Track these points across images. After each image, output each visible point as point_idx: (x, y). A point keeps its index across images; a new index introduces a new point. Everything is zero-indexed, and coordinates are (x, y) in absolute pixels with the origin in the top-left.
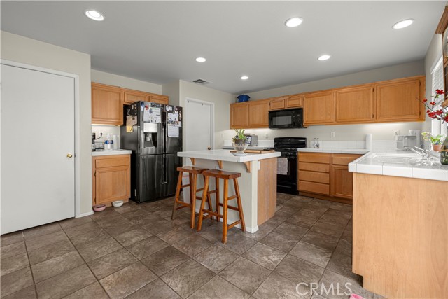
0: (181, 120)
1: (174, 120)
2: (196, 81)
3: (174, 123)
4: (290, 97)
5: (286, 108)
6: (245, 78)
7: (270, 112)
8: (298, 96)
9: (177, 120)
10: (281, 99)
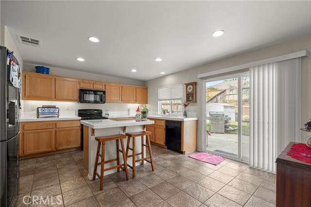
4: (96, 82)
5: (93, 89)
7: (80, 90)
8: (101, 83)
10: (89, 82)
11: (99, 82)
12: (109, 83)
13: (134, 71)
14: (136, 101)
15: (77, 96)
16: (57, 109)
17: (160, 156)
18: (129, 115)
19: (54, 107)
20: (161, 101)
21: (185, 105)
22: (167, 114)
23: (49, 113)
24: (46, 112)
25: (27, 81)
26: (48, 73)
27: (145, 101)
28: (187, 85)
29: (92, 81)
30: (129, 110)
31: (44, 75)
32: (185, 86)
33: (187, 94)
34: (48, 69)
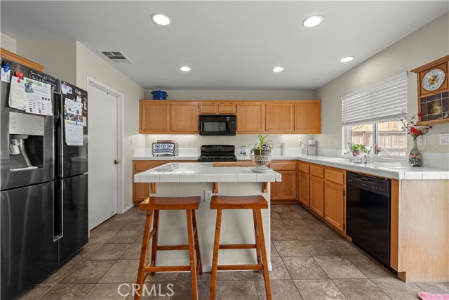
0: (85, 113)
1: (75, 113)
2: (105, 53)
3: (75, 119)
4: (222, 103)
5: (218, 114)
6: (185, 69)
7: (200, 116)
8: (230, 102)
9: (80, 114)
10: (213, 103)
11: (227, 101)
12: (243, 101)
13: (278, 69)
14: (294, 130)
15: (195, 125)
16: (173, 145)
17: (318, 261)
18: (282, 154)
19: (169, 142)
20: (348, 127)
21: (416, 133)
22: (362, 155)
23: (164, 150)
24: (161, 148)
25: (144, 111)
26: (164, 98)
27: (315, 126)
28: (421, 72)
29: (216, 101)
30: (282, 146)
31: (161, 101)
32: (415, 75)
33: (422, 100)
34: (165, 93)
